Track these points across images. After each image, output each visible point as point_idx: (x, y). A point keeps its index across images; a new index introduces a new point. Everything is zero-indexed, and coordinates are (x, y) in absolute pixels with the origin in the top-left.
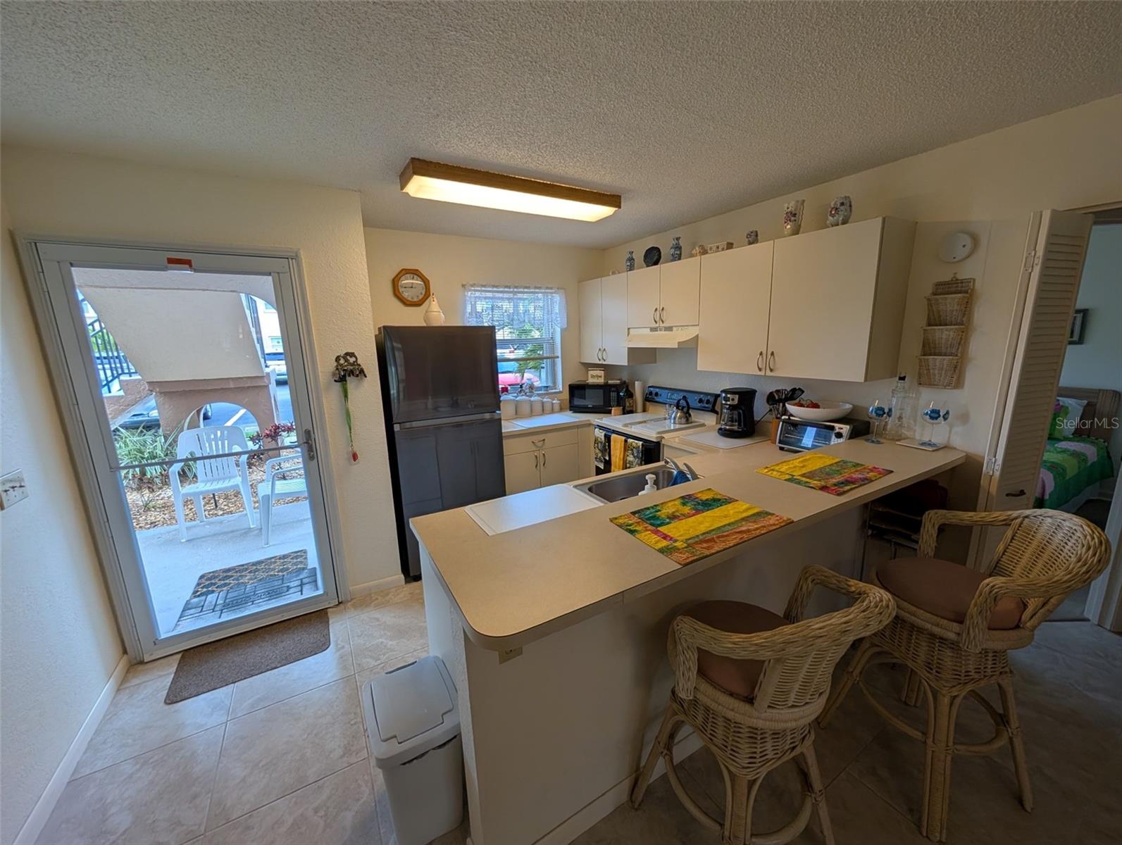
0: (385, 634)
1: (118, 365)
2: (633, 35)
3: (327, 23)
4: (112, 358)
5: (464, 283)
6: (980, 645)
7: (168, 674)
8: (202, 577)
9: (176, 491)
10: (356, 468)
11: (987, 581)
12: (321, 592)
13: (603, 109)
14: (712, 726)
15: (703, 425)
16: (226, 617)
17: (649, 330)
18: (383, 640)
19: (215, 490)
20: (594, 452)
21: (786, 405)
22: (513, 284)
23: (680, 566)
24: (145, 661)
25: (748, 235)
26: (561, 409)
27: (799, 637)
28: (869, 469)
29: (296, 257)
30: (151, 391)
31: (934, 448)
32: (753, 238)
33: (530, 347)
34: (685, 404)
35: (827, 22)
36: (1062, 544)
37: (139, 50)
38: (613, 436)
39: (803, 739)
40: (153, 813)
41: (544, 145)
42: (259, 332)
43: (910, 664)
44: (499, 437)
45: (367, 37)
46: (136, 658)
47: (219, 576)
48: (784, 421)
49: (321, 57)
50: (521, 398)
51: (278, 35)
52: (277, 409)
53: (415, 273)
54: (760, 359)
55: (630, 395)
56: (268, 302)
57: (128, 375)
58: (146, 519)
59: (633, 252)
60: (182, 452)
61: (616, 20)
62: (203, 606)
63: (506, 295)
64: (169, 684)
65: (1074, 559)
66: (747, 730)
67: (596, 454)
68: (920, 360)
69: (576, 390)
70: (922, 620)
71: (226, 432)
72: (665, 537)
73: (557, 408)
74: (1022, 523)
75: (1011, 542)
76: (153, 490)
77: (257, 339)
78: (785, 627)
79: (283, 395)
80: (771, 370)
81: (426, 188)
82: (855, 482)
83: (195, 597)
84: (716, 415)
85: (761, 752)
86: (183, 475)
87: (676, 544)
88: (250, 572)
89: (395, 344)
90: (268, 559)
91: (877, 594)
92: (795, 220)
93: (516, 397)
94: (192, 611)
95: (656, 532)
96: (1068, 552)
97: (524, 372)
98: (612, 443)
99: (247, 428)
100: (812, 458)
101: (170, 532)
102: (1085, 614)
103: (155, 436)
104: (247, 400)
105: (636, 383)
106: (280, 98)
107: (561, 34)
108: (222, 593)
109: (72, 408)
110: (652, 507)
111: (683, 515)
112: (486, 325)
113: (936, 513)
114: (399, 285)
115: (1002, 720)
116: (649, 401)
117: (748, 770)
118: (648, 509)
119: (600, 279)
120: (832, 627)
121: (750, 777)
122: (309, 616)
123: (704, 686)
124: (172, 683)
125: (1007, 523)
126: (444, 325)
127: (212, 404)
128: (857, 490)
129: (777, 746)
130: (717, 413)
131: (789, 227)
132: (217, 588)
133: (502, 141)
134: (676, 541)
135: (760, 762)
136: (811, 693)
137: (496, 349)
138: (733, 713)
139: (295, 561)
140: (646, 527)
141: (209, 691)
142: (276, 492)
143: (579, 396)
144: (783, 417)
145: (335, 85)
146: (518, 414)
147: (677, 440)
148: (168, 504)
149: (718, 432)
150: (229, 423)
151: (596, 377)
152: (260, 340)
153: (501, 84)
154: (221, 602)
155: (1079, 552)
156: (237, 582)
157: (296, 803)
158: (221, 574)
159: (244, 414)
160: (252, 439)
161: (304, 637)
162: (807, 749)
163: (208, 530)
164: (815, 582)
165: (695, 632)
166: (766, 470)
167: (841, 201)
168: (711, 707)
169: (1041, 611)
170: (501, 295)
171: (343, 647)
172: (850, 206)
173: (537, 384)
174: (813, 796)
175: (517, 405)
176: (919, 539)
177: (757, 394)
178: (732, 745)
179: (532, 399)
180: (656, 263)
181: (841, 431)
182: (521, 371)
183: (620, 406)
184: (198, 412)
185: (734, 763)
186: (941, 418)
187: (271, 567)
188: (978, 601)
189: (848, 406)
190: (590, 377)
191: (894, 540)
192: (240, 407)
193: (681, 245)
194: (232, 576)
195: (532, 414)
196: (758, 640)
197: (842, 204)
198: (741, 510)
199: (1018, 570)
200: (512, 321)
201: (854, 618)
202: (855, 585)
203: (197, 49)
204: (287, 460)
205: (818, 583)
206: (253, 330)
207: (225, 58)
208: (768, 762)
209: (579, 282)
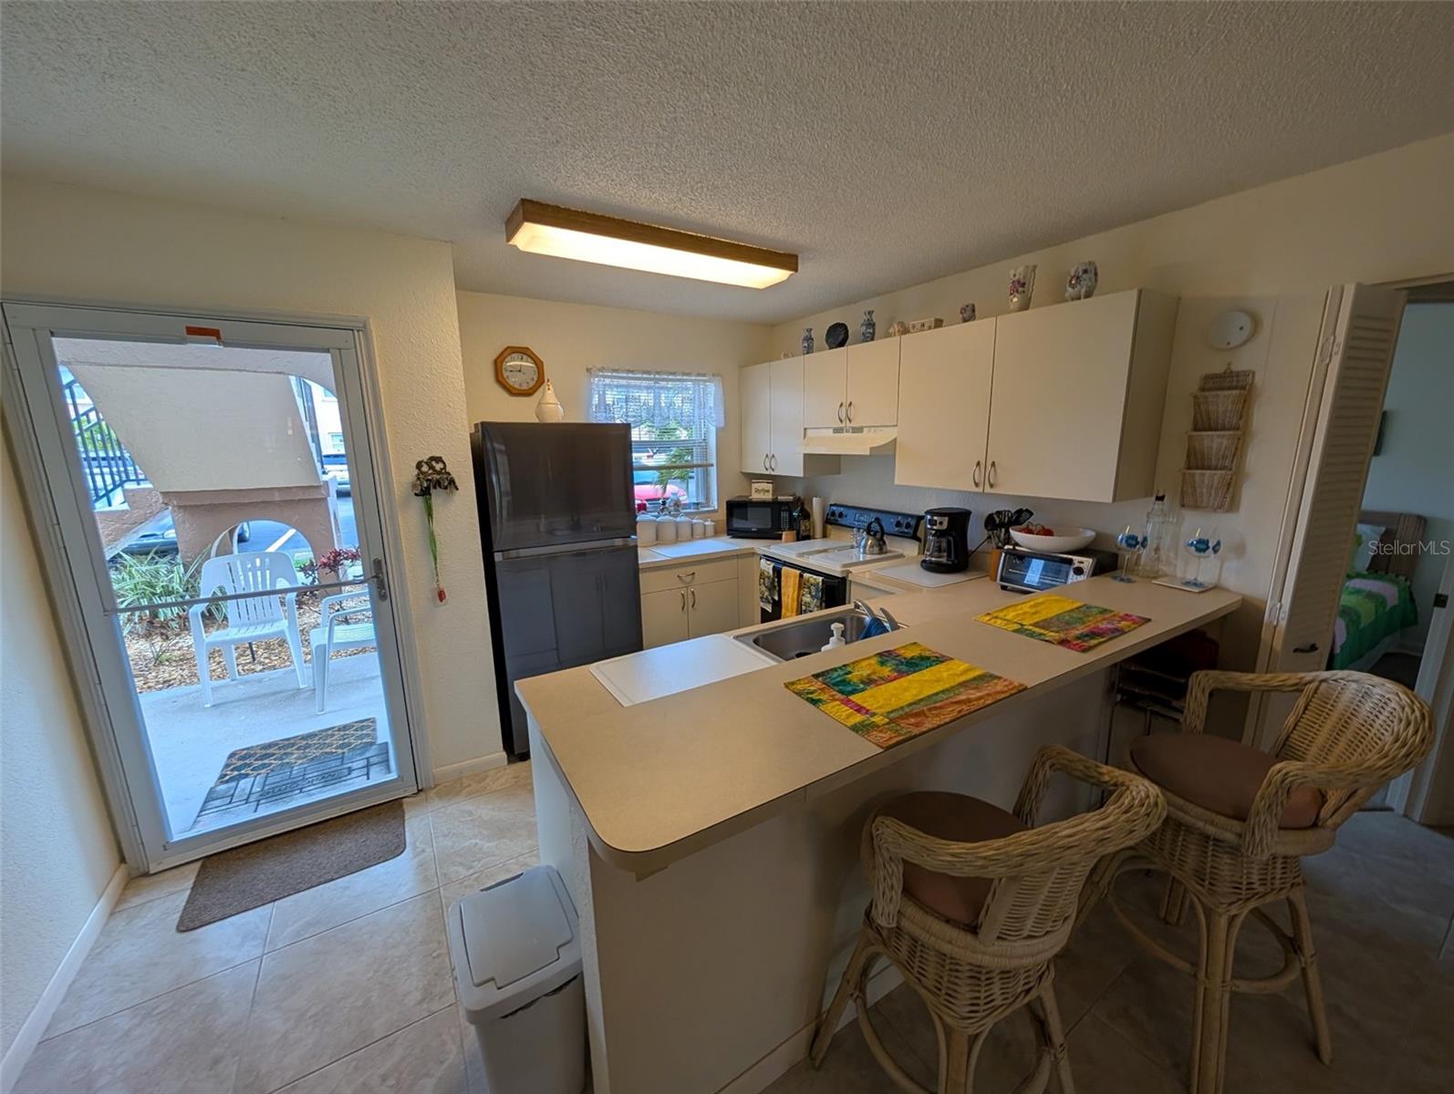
0: (480, 833)
1: (122, 469)
2: (821, 40)
3: (408, 11)
4: (113, 459)
5: (590, 367)
6: (1269, 850)
7: (183, 890)
8: (232, 755)
9: (198, 639)
10: (443, 610)
11: (1278, 766)
12: (393, 776)
13: (778, 138)
14: (920, 962)
15: (901, 556)
16: (266, 810)
17: (831, 430)
18: (477, 841)
19: (251, 637)
20: (758, 590)
21: (1011, 531)
22: (655, 370)
23: (881, 750)
24: (152, 872)
25: (962, 309)
26: (716, 533)
27: (1042, 847)
28: (1120, 617)
29: (364, 329)
30: (166, 504)
31: (1201, 589)
32: (969, 314)
33: (674, 451)
34: (878, 528)
35: (1077, 30)
36: (1372, 717)
37: (146, 41)
38: (785, 569)
39: (1041, 977)
40: (157, 1085)
41: (700, 185)
42: (314, 427)
43: (1175, 873)
44: (635, 570)
45: (462, 32)
46: (138, 868)
47: (256, 754)
48: (1008, 552)
49: (398, 57)
50: (663, 518)
51: (341, 25)
52: (338, 529)
53: (525, 352)
54: (977, 472)
55: (806, 515)
56: (327, 388)
57: (135, 483)
58: (156, 677)
59: (811, 330)
60: (207, 588)
61: (800, 18)
62: (233, 795)
63: (644, 383)
64: (184, 904)
65: (1388, 738)
66: (968, 968)
67: (762, 593)
68: (1184, 474)
69: (736, 508)
70: (1193, 817)
71: (267, 560)
72: (859, 709)
73: (710, 531)
74: (1317, 688)
75: (1304, 713)
76: (167, 638)
77: (312, 436)
78: (1022, 833)
79: (344, 511)
80: (992, 486)
81: (540, 239)
82: (1104, 633)
83: (222, 783)
84: (918, 543)
85: (986, 997)
86: (208, 618)
87: (873, 719)
88: (298, 749)
89: (496, 445)
90: (322, 731)
91: (1141, 788)
92: (1024, 292)
93: (657, 517)
94: (217, 803)
95: (847, 702)
96: (1380, 728)
97: (666, 484)
98: (783, 579)
99: (297, 554)
100: (1047, 601)
101: (189, 694)
102: (1387, 801)
103: (172, 564)
104: (297, 517)
105: (814, 499)
106: (343, 112)
107: (725, 36)
108: (258, 777)
109: (51, 530)
110: (840, 668)
111: (882, 678)
112: (618, 421)
113: (1207, 675)
114: (504, 367)
115: (1292, 945)
116: (831, 524)
117: (970, 1021)
118: (835, 670)
119: (767, 364)
120: (1085, 834)
121: (971, 1031)
122: (378, 808)
123: (911, 910)
124: (188, 902)
125: (1299, 688)
126: (561, 421)
127: (250, 523)
128: (1105, 645)
129: (1008, 988)
130: (919, 540)
131: (1015, 300)
132: (252, 770)
133: (644, 179)
134: (874, 715)
135: (984, 1011)
136: (1053, 919)
137: (631, 453)
138: (950, 946)
139: (360, 733)
140: (832, 696)
141: (238, 913)
142: (335, 641)
143: (739, 517)
144: (1006, 547)
145: (418, 97)
146: (659, 540)
147: (867, 575)
148: (188, 656)
149: (922, 566)
150: (272, 549)
151: (761, 492)
152: (316, 438)
153: (644, 101)
154: (259, 789)
155: (1396, 729)
156: (280, 762)
157: (356, 1068)
158: (258, 751)
159: (294, 535)
160: (303, 569)
161: (370, 837)
162: (1046, 992)
163: (242, 690)
164: (1054, 768)
165: (901, 839)
166: (988, 618)
167: (1084, 268)
168: (921, 938)
169: (1345, 805)
170: (638, 382)
171: (423, 851)
172: (1096, 274)
173: (684, 499)
174: (1052, 1051)
175: (658, 528)
176: (1184, 708)
177: (972, 516)
178: (948, 988)
179: (678, 519)
180: (842, 344)
181: (1081, 565)
182: (663, 482)
183: (793, 530)
184: (231, 532)
185: (948, 1011)
186: (1210, 550)
187: (327, 741)
188: (1266, 793)
189: (1090, 534)
190: (753, 491)
191: (1149, 708)
192: (287, 527)
193: (874, 320)
194: (274, 754)
195: (677, 540)
196: (986, 852)
197: (1085, 271)
198: (958, 673)
199: (1314, 750)
200: (653, 416)
201: (1113, 821)
202: (1110, 773)
203: (228, 41)
204: (352, 597)
205: (1058, 769)
206: (306, 425)
207: (267, 55)
208: (994, 1011)
209: (741, 367)
